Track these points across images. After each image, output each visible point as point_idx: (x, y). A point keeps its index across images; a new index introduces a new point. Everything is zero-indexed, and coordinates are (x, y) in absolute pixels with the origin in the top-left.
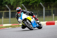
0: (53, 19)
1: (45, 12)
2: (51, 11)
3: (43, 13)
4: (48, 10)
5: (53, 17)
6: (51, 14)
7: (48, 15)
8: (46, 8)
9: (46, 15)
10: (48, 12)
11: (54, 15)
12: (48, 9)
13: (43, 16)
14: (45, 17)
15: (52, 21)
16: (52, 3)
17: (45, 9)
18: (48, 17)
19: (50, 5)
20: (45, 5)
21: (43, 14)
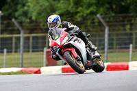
5: (129, 52)
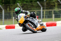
0: (13, 22)
1: (5, 15)
2: (11, 14)
3: (2, 15)
4: (8, 13)
6: (11, 17)
7: (8, 18)
8: (6, 10)
9: (6, 18)
10: (8, 14)
11: (14, 18)
12: (7, 11)
13: (2, 19)
14: (4, 20)
15: (12, 24)
16: (12, 5)
17: (4, 11)
18: (7, 20)
19: (9, 7)
20: (5, 7)
21: (2, 17)
